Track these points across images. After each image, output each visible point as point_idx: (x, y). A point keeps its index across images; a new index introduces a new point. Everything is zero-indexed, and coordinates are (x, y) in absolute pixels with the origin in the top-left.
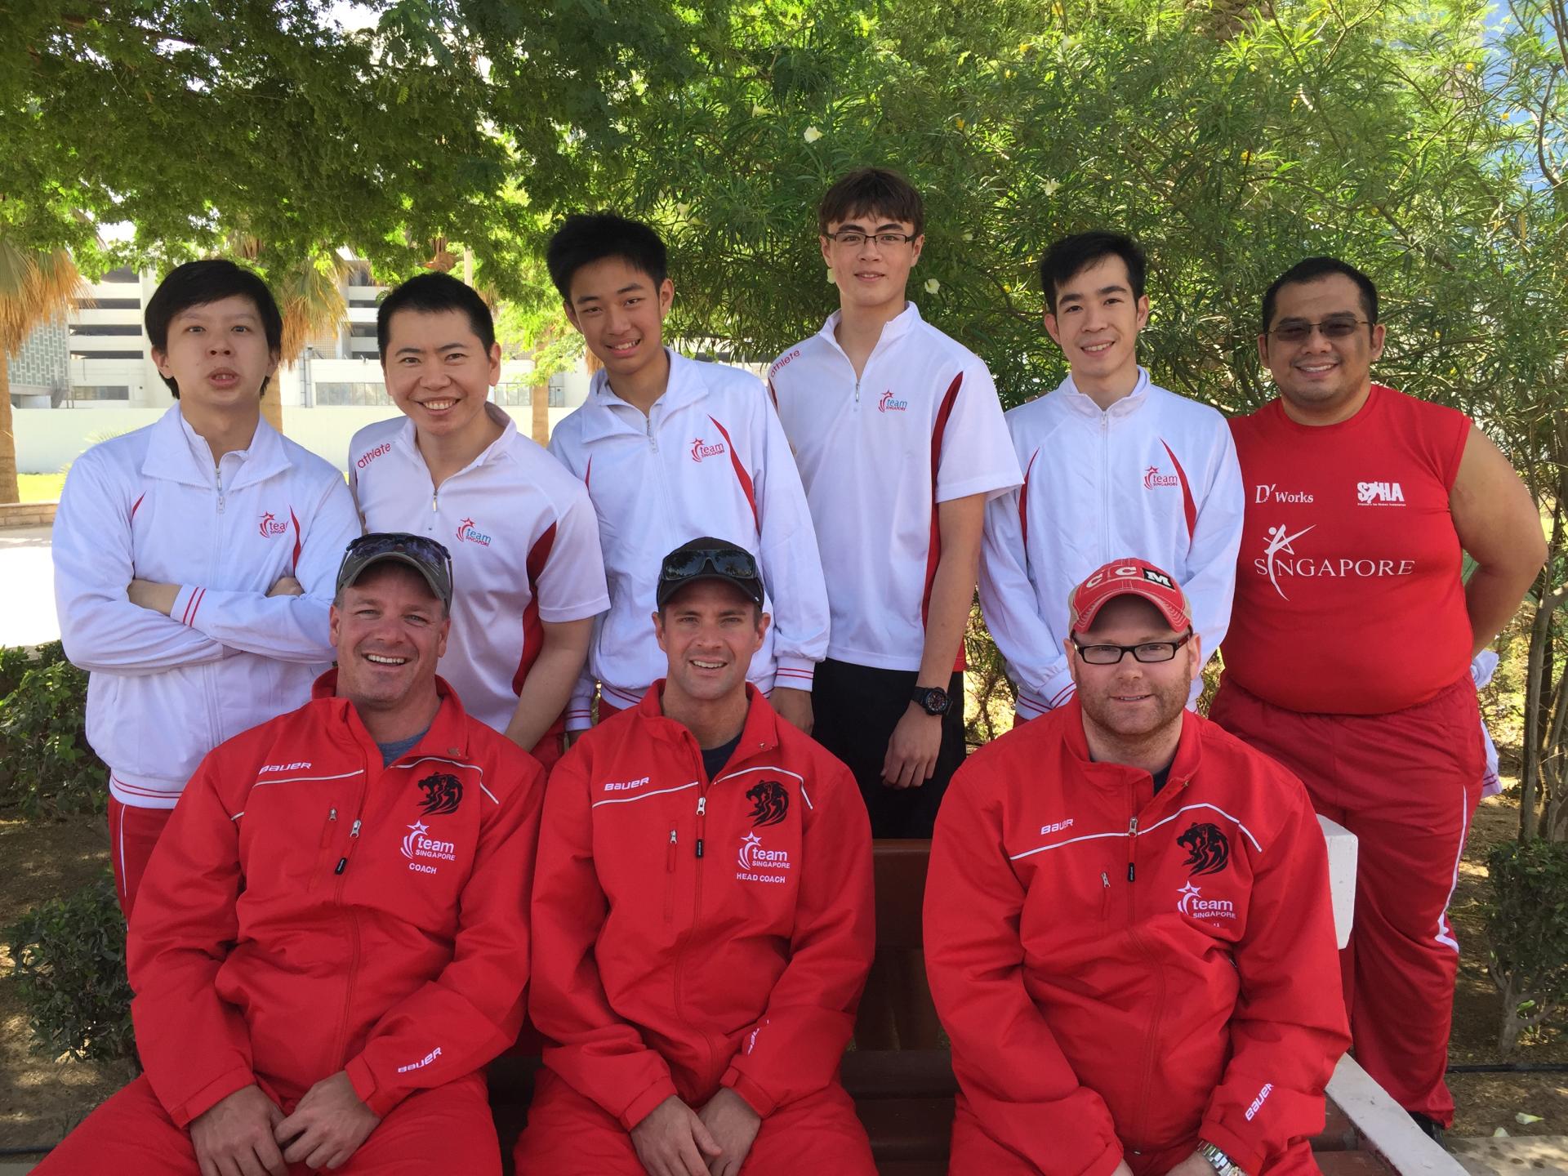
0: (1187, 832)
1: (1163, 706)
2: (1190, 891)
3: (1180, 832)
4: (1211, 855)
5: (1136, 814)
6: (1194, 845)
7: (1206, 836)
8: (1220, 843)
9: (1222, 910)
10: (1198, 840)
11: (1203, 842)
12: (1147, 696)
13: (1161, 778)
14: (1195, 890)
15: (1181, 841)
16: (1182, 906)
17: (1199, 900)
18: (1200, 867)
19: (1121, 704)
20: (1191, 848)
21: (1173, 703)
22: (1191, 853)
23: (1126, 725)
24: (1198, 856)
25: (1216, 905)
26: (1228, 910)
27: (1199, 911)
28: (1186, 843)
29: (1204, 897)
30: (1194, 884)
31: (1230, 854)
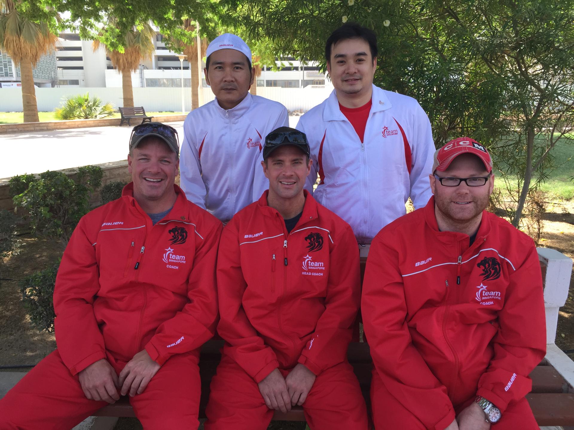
0: (482, 261)
1: (477, 207)
2: (482, 287)
3: (479, 261)
4: (493, 271)
5: (461, 255)
6: (485, 267)
7: (491, 263)
8: (497, 267)
9: (495, 296)
10: (487, 265)
11: (489, 266)
12: (470, 202)
13: (473, 238)
14: (485, 287)
15: (479, 265)
16: (478, 294)
17: (486, 291)
18: (487, 277)
19: (457, 205)
20: (484, 268)
21: (482, 206)
22: (483, 270)
23: (459, 216)
24: (487, 272)
25: (493, 293)
26: (498, 296)
27: (485, 296)
28: (481, 266)
29: (489, 290)
30: (484, 285)
31: (501, 272)
